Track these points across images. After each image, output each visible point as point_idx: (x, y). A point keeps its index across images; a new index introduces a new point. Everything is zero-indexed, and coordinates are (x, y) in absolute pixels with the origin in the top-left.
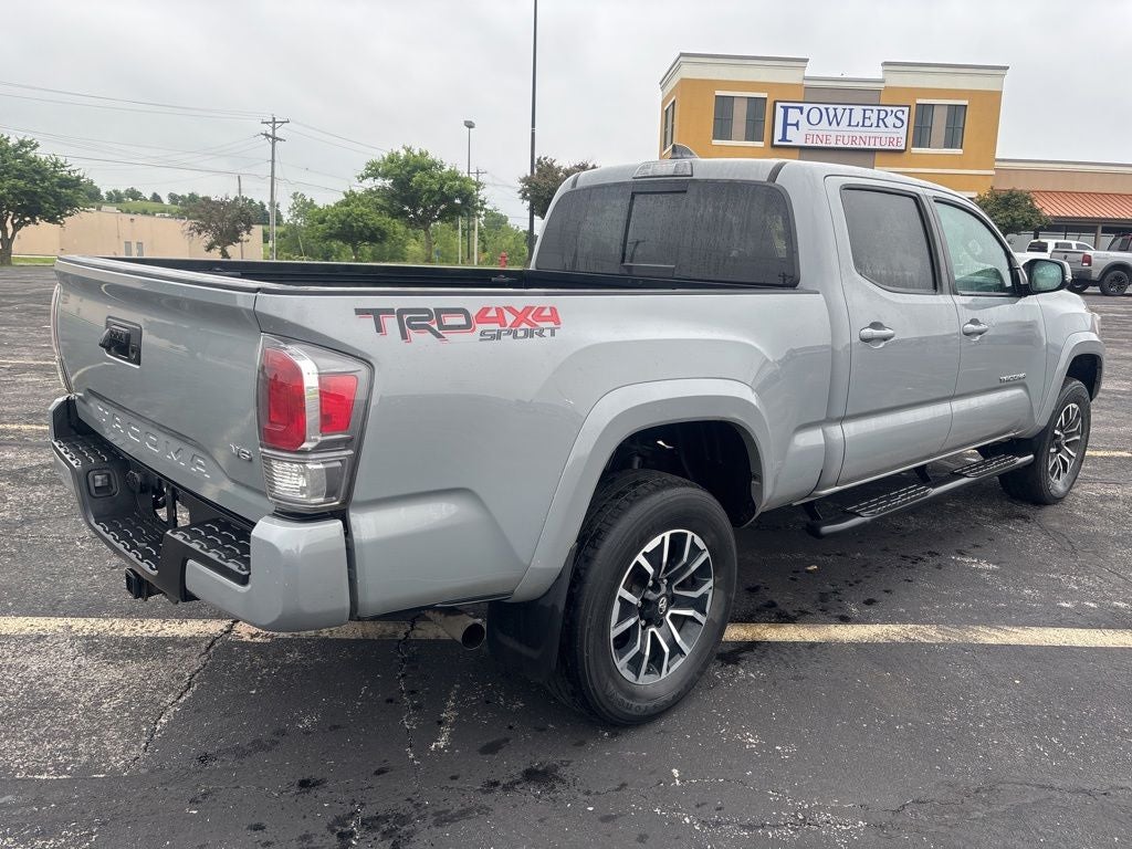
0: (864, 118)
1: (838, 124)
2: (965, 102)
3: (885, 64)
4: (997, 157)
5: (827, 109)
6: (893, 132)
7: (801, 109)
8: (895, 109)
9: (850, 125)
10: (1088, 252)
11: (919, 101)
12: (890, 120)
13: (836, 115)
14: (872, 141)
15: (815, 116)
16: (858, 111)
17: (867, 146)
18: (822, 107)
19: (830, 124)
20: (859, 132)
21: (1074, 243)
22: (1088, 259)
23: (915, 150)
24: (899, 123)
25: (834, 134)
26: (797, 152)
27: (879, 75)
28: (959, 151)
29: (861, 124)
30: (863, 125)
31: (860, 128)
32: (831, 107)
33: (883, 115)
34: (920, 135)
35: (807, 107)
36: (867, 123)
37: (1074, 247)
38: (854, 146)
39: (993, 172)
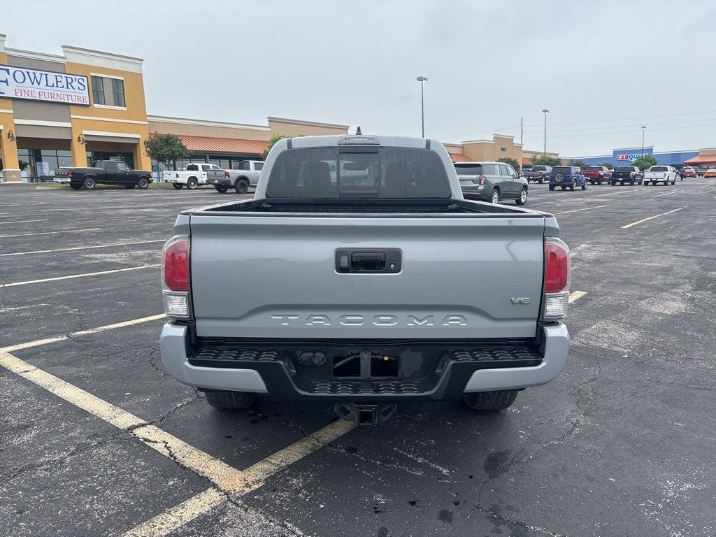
0: (57, 81)
1: (39, 84)
2: (122, 78)
3: (64, 47)
4: (147, 114)
5: (28, 73)
6: (79, 93)
7: (8, 71)
8: (78, 78)
9: (47, 85)
10: (228, 171)
11: (92, 74)
12: (75, 84)
13: (35, 77)
14: (66, 97)
15: (19, 77)
16: (51, 76)
17: (62, 101)
18: (24, 71)
19: (33, 84)
20: (55, 90)
21: (211, 165)
22: (227, 174)
23: (96, 106)
24: (82, 87)
25: (37, 90)
26: (10, 102)
27: (62, 54)
28: (125, 109)
29: (55, 85)
30: (57, 86)
31: (54, 88)
32: (31, 71)
33: (70, 81)
34: (97, 96)
35: (12, 70)
36: (59, 84)
37: (211, 168)
38: (53, 100)
39: (147, 123)
